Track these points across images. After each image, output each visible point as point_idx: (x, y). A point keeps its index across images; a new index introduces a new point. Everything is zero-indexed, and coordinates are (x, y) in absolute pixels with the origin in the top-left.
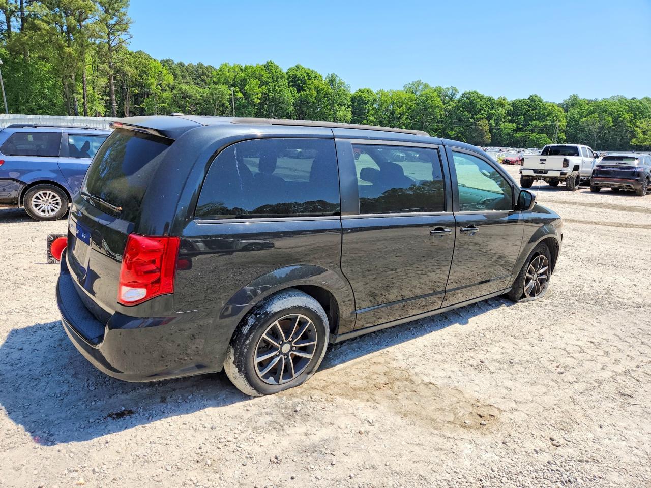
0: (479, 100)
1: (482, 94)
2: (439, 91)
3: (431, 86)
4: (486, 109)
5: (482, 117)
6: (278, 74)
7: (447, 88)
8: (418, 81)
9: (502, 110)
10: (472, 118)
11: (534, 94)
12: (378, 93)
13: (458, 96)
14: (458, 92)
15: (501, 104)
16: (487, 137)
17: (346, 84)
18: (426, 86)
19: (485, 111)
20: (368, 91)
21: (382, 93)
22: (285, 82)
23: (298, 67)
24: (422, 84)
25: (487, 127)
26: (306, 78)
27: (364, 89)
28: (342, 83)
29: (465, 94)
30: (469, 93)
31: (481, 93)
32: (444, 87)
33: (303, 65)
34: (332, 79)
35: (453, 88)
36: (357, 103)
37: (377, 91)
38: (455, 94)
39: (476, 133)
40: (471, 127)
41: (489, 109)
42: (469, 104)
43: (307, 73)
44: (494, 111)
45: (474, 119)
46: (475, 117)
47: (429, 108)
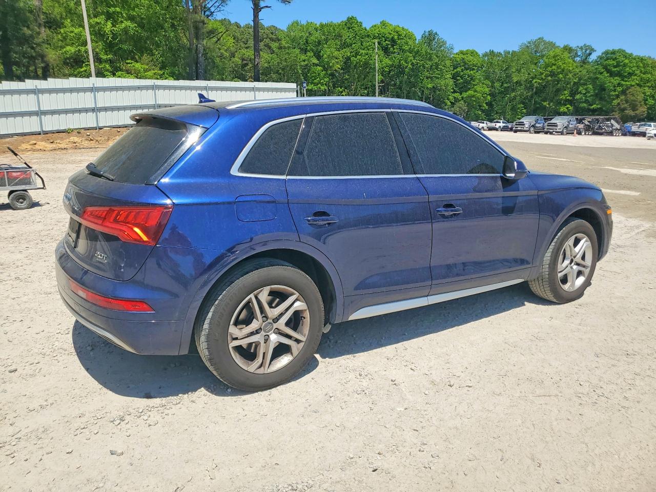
0: (627, 61)
1: (631, 53)
2: (568, 49)
3: (557, 44)
4: (638, 72)
5: (633, 83)
6: (362, 32)
7: (578, 46)
8: (539, 39)
10: (619, 85)
12: (486, 55)
13: (593, 57)
14: (595, 51)
16: (641, 109)
17: (448, 43)
18: (552, 45)
19: (636, 75)
20: (473, 53)
21: (492, 52)
23: (383, 24)
24: (545, 43)
25: (640, 97)
26: (396, 37)
27: (467, 51)
28: (444, 43)
29: (606, 53)
30: (614, 52)
31: (628, 51)
32: (573, 45)
34: (430, 38)
35: (588, 46)
36: (459, 69)
37: (483, 52)
38: (590, 54)
39: (626, 105)
40: (618, 96)
41: (641, 72)
42: (615, 67)
43: (397, 33)
44: (649, 76)
45: (622, 85)
46: (623, 83)
47: (559, 73)
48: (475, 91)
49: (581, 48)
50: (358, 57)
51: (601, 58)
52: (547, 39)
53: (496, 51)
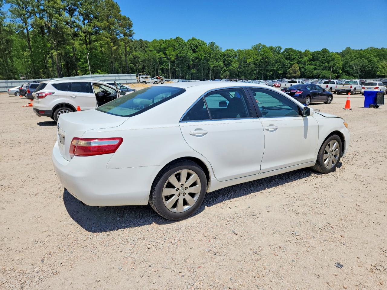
0: (292, 53)
2: (271, 48)
3: (267, 46)
5: (295, 62)
6: (183, 43)
8: (259, 44)
9: (306, 58)
11: (324, 48)
14: (282, 49)
15: (306, 55)
16: (298, 73)
18: (264, 46)
19: (296, 59)
20: (232, 50)
23: (193, 38)
24: (262, 45)
25: (298, 68)
26: (198, 45)
27: (230, 49)
28: (218, 47)
29: (285, 50)
30: (288, 49)
31: (294, 49)
34: (212, 45)
35: (279, 47)
36: (225, 57)
37: (237, 50)
38: (280, 50)
39: (292, 72)
40: (289, 68)
41: (299, 58)
42: (288, 56)
43: (198, 42)
44: (302, 59)
45: (290, 64)
46: (291, 62)
47: (266, 58)
48: (232, 67)
49: (276, 47)
50: (181, 54)
51: (283, 52)
53: (241, 49)
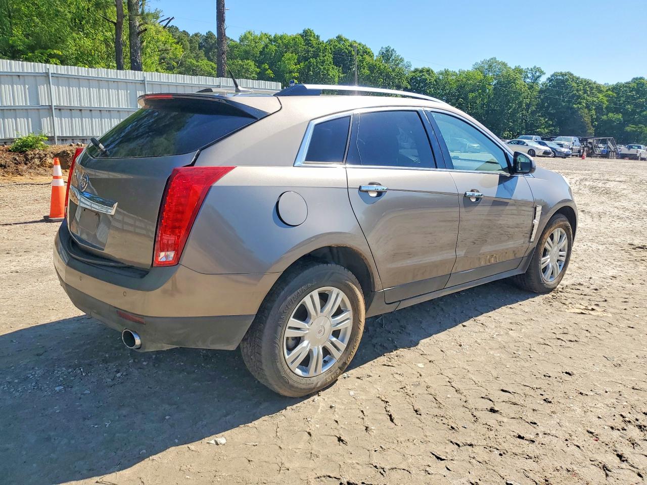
1: (578, 76)
2: (519, 70)
3: (509, 65)
4: (585, 95)
6: (320, 46)
7: (528, 69)
8: (492, 59)
9: (600, 96)
11: (639, 77)
12: (442, 74)
13: (543, 79)
14: (544, 74)
15: (599, 89)
17: (406, 60)
18: (504, 65)
19: (583, 98)
20: (429, 71)
21: (446, 73)
22: (329, 57)
23: (339, 39)
24: (497, 62)
25: (588, 119)
27: (423, 69)
28: (402, 60)
29: (555, 75)
30: (562, 75)
31: (576, 74)
32: (524, 67)
33: (345, 36)
34: (387, 55)
35: (537, 68)
37: (439, 70)
38: (539, 77)
41: (587, 95)
43: (354, 47)
46: (572, 106)
49: (531, 70)
51: (550, 80)
52: (499, 59)
53: (450, 70)
